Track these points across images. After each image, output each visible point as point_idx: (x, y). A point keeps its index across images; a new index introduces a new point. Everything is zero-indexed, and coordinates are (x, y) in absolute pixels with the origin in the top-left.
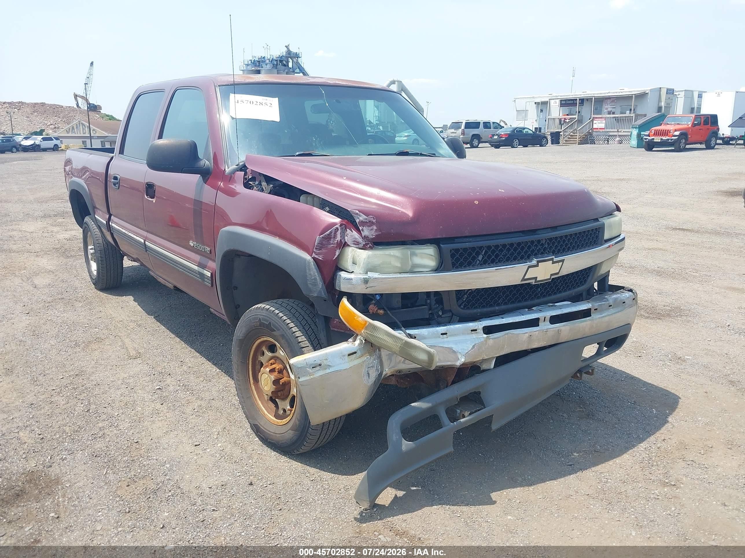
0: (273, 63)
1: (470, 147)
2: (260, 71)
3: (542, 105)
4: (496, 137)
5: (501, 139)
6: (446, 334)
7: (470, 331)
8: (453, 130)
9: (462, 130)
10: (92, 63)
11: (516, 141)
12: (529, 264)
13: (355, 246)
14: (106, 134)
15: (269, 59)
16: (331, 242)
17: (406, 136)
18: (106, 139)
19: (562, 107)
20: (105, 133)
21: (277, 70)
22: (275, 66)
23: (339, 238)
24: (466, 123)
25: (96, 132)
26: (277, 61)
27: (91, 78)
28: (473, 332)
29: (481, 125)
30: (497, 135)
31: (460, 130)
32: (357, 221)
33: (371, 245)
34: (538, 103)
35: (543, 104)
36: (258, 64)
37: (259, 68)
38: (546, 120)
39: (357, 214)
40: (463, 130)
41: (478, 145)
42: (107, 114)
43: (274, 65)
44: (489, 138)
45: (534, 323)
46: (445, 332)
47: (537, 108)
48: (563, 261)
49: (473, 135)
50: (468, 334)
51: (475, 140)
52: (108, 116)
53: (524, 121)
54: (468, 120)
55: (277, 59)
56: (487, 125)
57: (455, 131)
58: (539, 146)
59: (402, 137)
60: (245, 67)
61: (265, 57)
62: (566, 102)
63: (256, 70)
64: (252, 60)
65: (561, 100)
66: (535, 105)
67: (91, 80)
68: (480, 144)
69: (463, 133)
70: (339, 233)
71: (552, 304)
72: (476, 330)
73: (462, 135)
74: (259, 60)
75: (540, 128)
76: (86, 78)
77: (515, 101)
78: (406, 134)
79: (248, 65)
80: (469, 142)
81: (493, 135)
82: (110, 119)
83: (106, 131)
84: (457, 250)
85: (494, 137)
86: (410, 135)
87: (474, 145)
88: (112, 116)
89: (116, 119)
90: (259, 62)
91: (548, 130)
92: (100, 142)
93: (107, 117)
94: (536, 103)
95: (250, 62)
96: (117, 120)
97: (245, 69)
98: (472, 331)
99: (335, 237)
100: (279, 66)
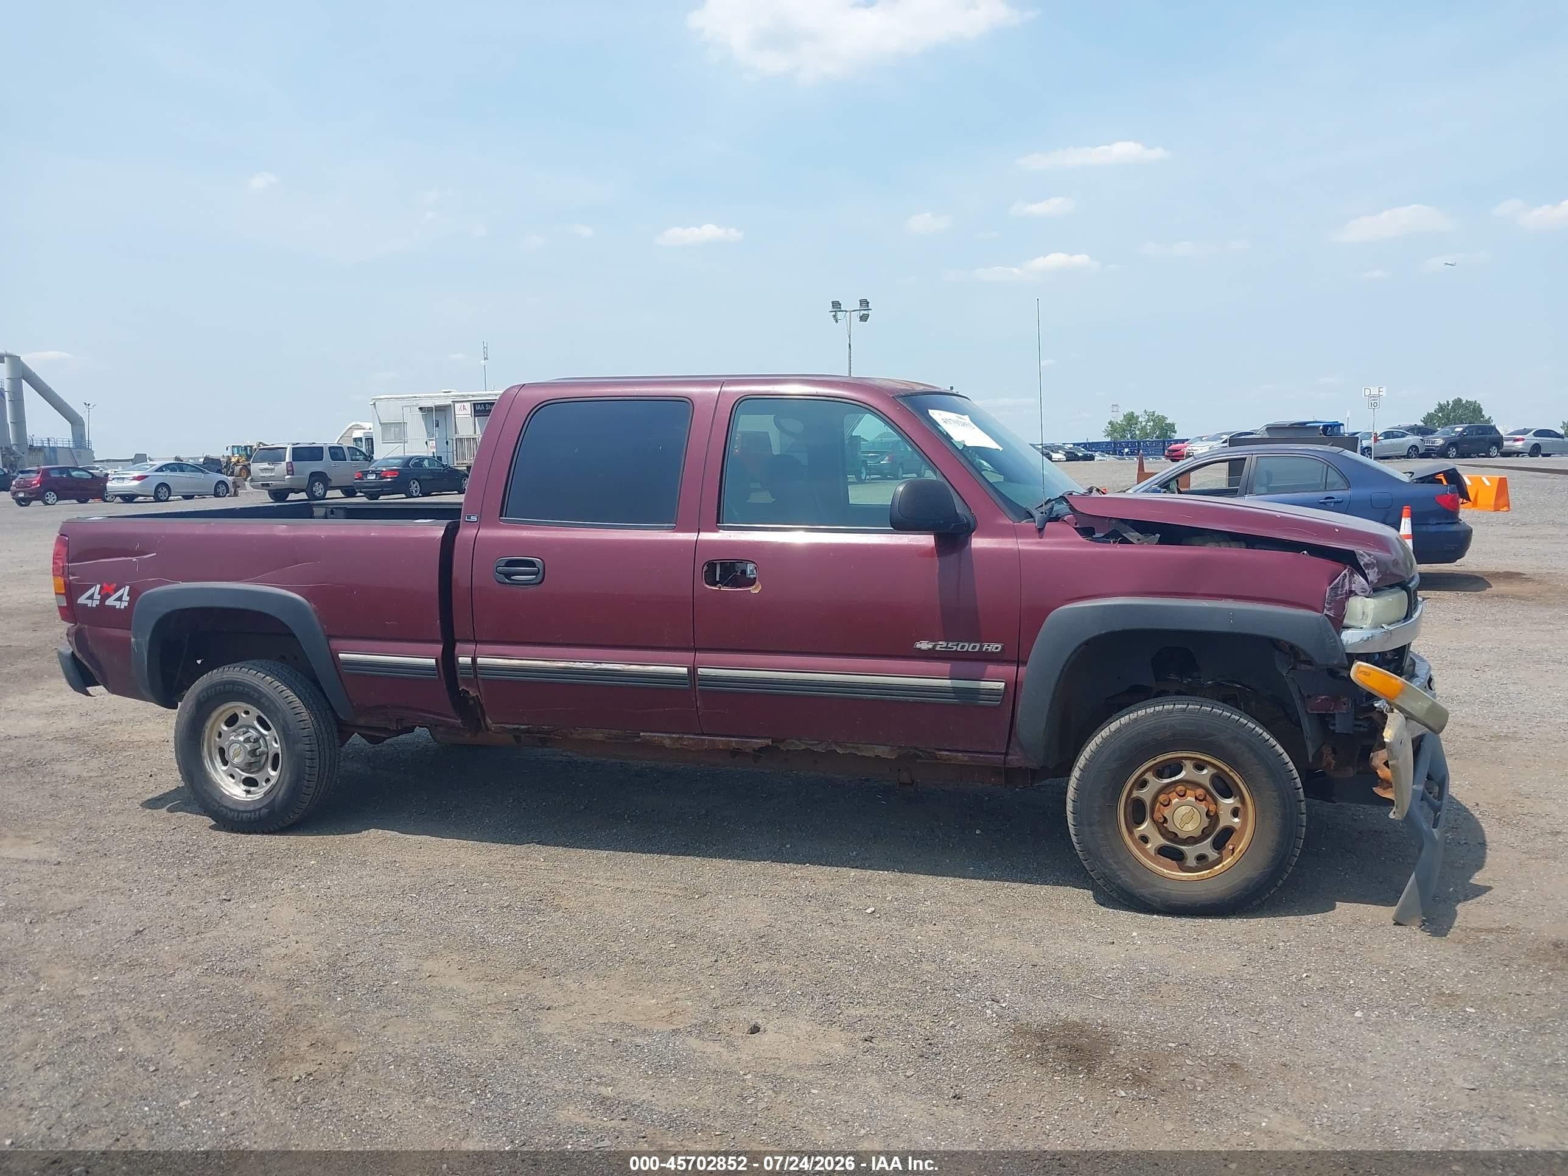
1: (307, 498)
3: (438, 412)
4: (372, 477)
5: (384, 480)
8: (265, 465)
9: (287, 463)
11: (414, 483)
13: (1362, 594)
16: (1339, 593)
17: (135, 479)
19: (477, 416)
23: (1347, 587)
24: (293, 448)
29: (326, 454)
30: (373, 472)
31: (284, 464)
32: (1362, 564)
33: (1377, 591)
34: (430, 409)
35: (440, 410)
38: (447, 443)
39: (1362, 555)
40: (290, 464)
41: (325, 494)
44: (356, 479)
47: (425, 418)
49: (312, 474)
51: (317, 484)
53: (402, 445)
54: (298, 444)
56: (337, 453)
57: (272, 467)
58: (456, 492)
59: (126, 481)
62: (485, 407)
65: (474, 404)
66: (420, 413)
68: (328, 492)
69: (291, 471)
70: (1347, 580)
73: (288, 475)
75: (440, 458)
77: (374, 404)
78: (137, 474)
80: (305, 488)
81: (366, 473)
85: (368, 478)
86: (148, 476)
87: (317, 494)
91: (459, 462)
94: (421, 409)
99: (1343, 587)
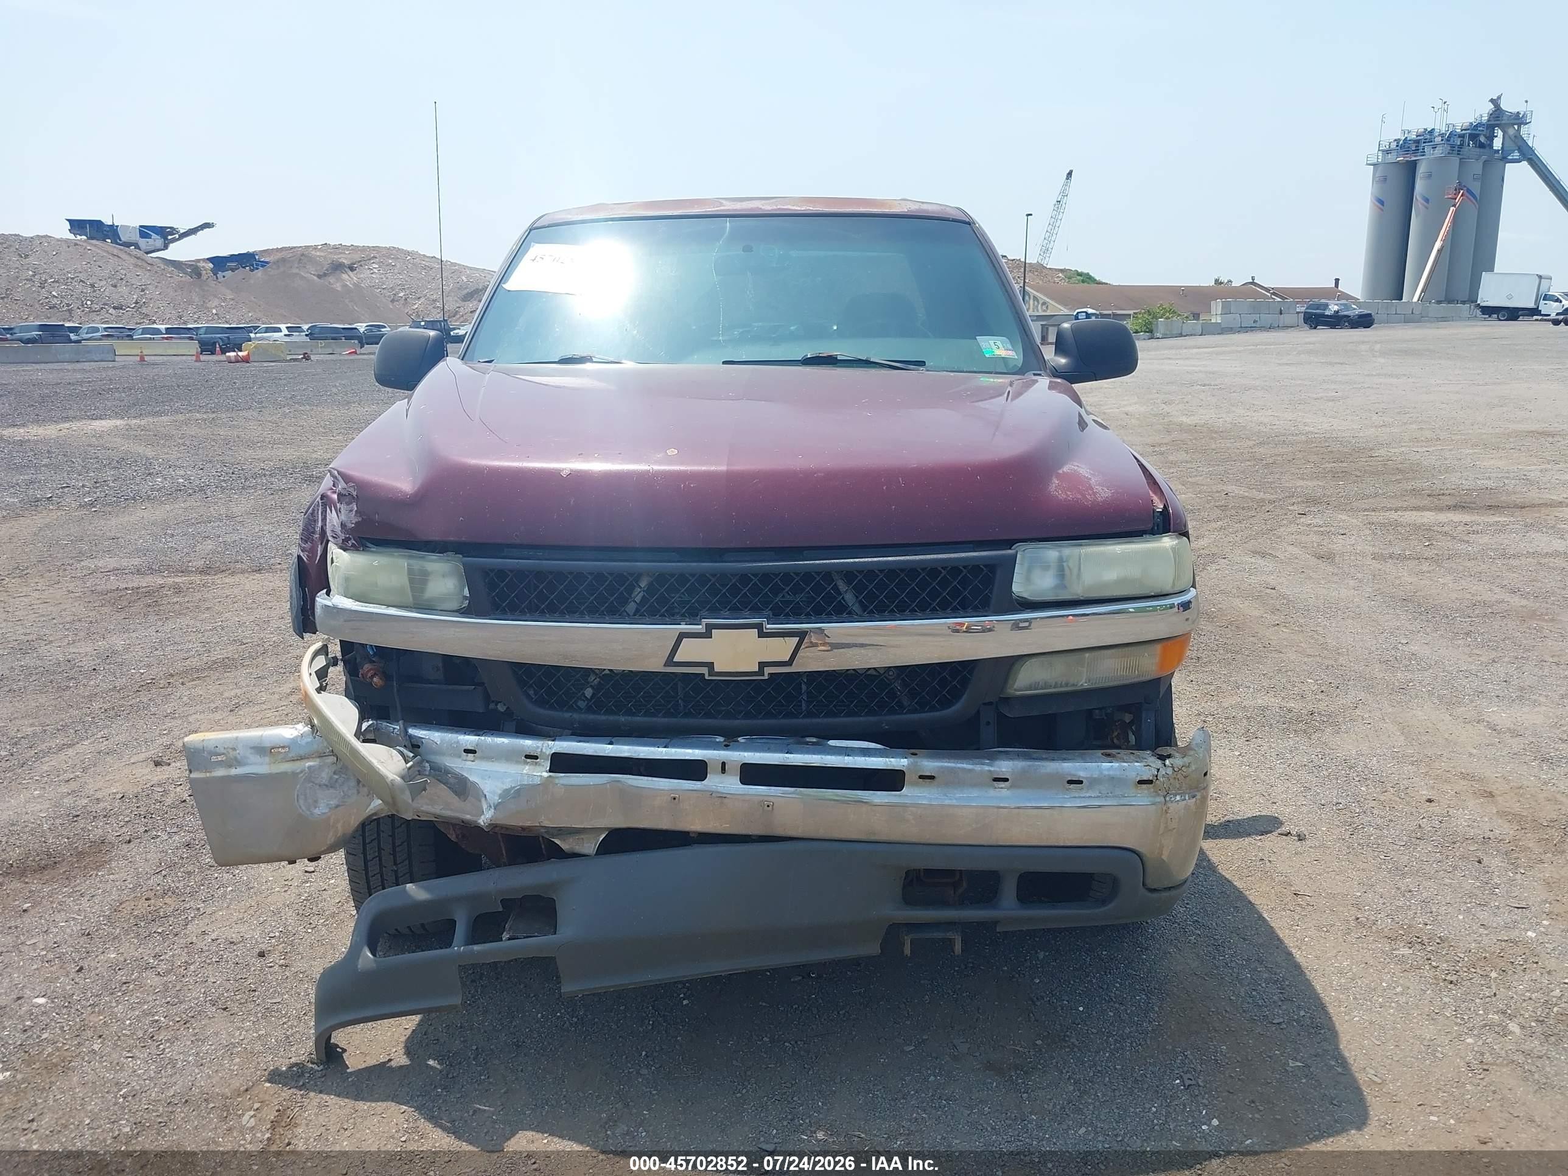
0: (1451, 142)
2: (1416, 164)
6: (473, 752)
7: (523, 758)
10: (1070, 174)
12: (684, 627)
13: (339, 544)
14: (1065, 310)
15: (1442, 135)
16: (316, 529)
18: (1051, 322)
20: (1062, 308)
21: (1460, 159)
22: (1456, 148)
25: (1047, 307)
26: (1462, 136)
27: (1064, 202)
28: (528, 760)
32: (337, 491)
33: (354, 542)
36: (1414, 149)
37: (1415, 156)
39: (336, 477)
42: (1080, 271)
43: (1453, 146)
45: (696, 770)
46: (473, 748)
48: (802, 635)
50: (518, 762)
52: (1080, 274)
55: (1464, 132)
60: (1380, 157)
61: (1433, 129)
63: (1407, 161)
64: (1399, 140)
67: (1064, 205)
71: (814, 740)
72: (536, 758)
74: (1419, 138)
76: (1055, 202)
79: (1388, 152)
82: (1083, 281)
83: (1065, 305)
84: (501, 574)
88: (1088, 274)
89: (1095, 280)
90: (1417, 142)
92: (1040, 327)
93: (1079, 277)
95: (1394, 145)
96: (1097, 283)
97: (1380, 160)
98: (527, 757)
100: (1465, 149)
